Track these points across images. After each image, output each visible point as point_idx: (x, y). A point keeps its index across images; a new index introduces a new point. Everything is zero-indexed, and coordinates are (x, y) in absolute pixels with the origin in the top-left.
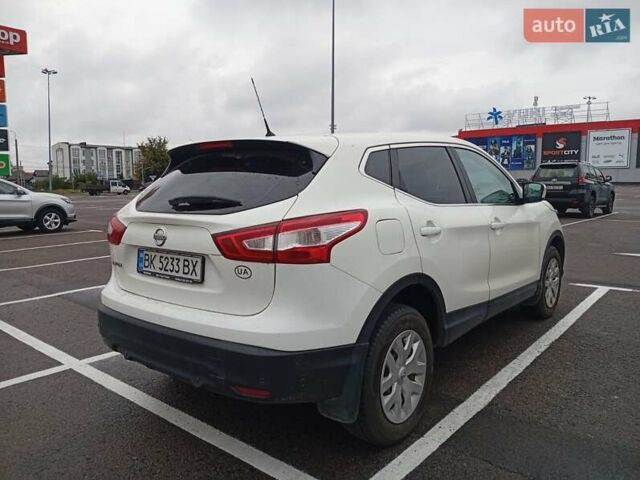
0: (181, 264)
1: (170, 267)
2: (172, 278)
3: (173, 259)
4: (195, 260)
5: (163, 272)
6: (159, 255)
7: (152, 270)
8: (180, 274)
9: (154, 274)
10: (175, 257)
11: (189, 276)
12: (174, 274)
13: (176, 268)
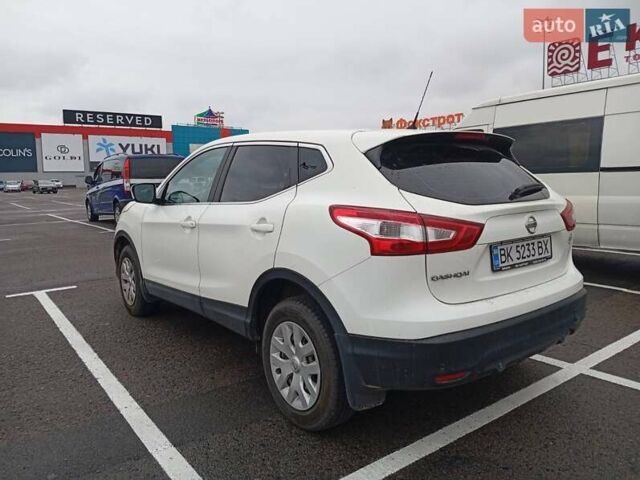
0: (536, 247)
1: (527, 253)
2: (530, 263)
3: (528, 245)
4: (545, 239)
5: (521, 260)
6: (514, 245)
7: (511, 263)
8: (537, 256)
9: (513, 267)
10: (530, 242)
11: (543, 256)
12: (531, 258)
13: (532, 252)
